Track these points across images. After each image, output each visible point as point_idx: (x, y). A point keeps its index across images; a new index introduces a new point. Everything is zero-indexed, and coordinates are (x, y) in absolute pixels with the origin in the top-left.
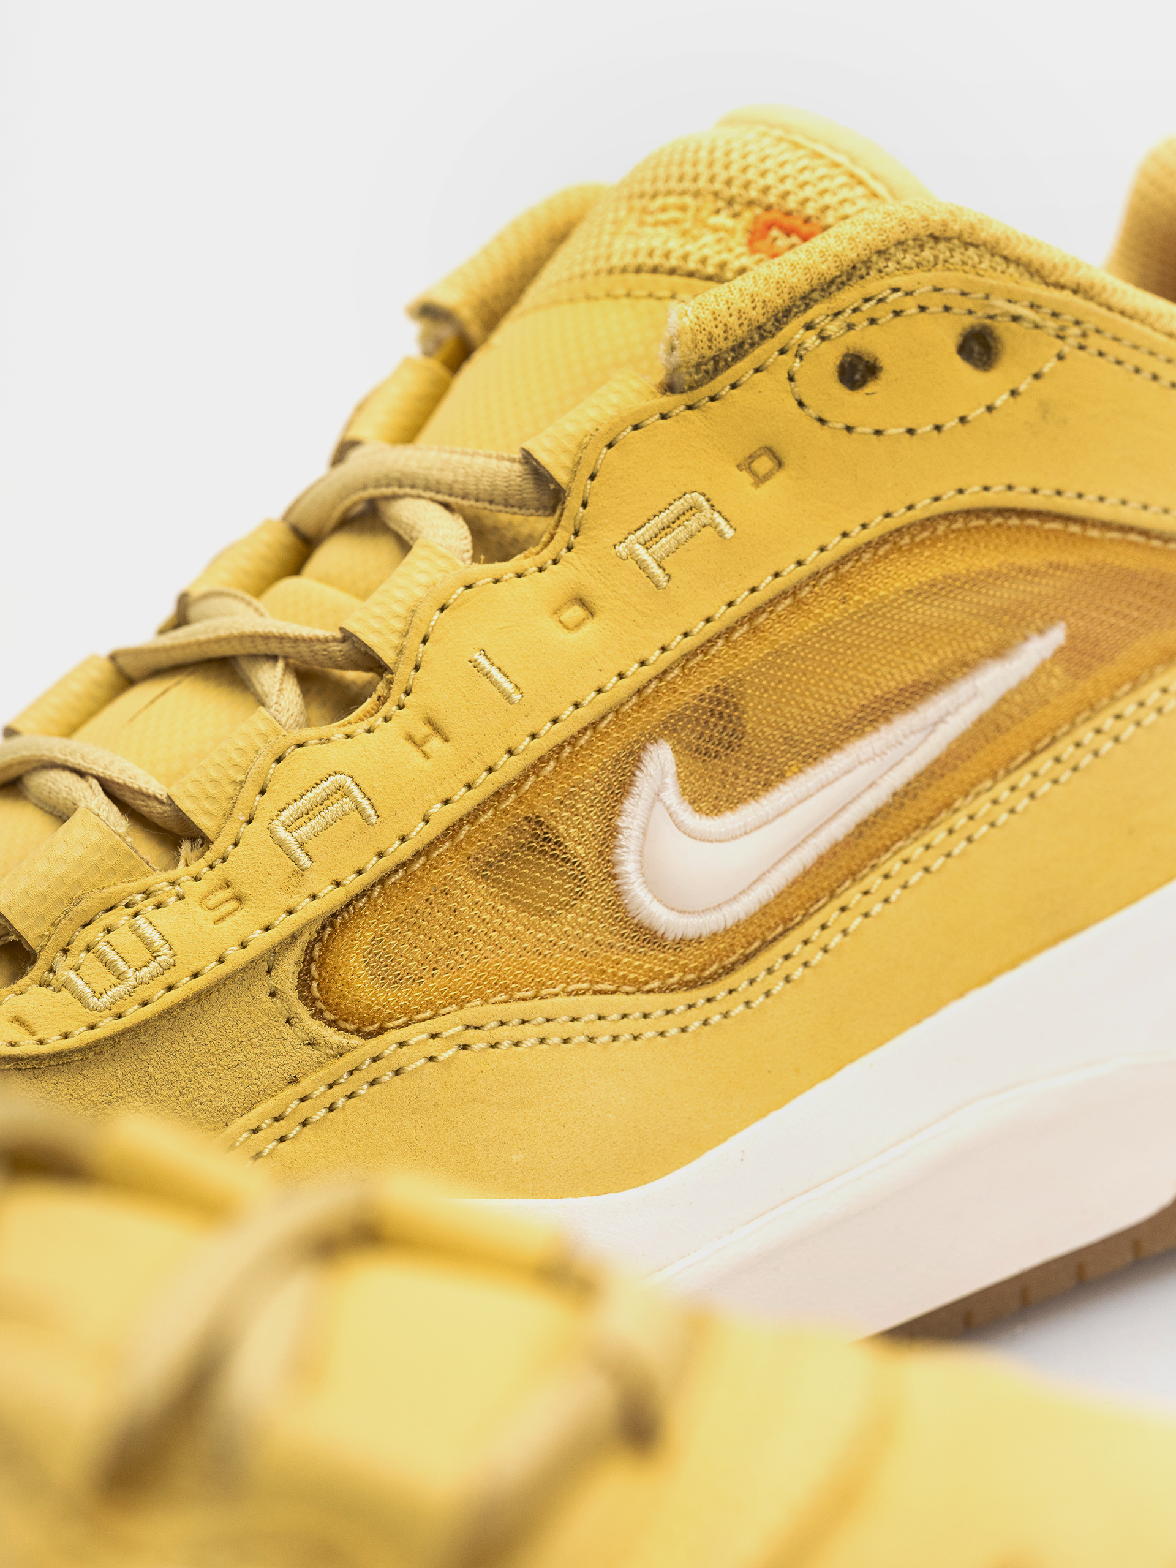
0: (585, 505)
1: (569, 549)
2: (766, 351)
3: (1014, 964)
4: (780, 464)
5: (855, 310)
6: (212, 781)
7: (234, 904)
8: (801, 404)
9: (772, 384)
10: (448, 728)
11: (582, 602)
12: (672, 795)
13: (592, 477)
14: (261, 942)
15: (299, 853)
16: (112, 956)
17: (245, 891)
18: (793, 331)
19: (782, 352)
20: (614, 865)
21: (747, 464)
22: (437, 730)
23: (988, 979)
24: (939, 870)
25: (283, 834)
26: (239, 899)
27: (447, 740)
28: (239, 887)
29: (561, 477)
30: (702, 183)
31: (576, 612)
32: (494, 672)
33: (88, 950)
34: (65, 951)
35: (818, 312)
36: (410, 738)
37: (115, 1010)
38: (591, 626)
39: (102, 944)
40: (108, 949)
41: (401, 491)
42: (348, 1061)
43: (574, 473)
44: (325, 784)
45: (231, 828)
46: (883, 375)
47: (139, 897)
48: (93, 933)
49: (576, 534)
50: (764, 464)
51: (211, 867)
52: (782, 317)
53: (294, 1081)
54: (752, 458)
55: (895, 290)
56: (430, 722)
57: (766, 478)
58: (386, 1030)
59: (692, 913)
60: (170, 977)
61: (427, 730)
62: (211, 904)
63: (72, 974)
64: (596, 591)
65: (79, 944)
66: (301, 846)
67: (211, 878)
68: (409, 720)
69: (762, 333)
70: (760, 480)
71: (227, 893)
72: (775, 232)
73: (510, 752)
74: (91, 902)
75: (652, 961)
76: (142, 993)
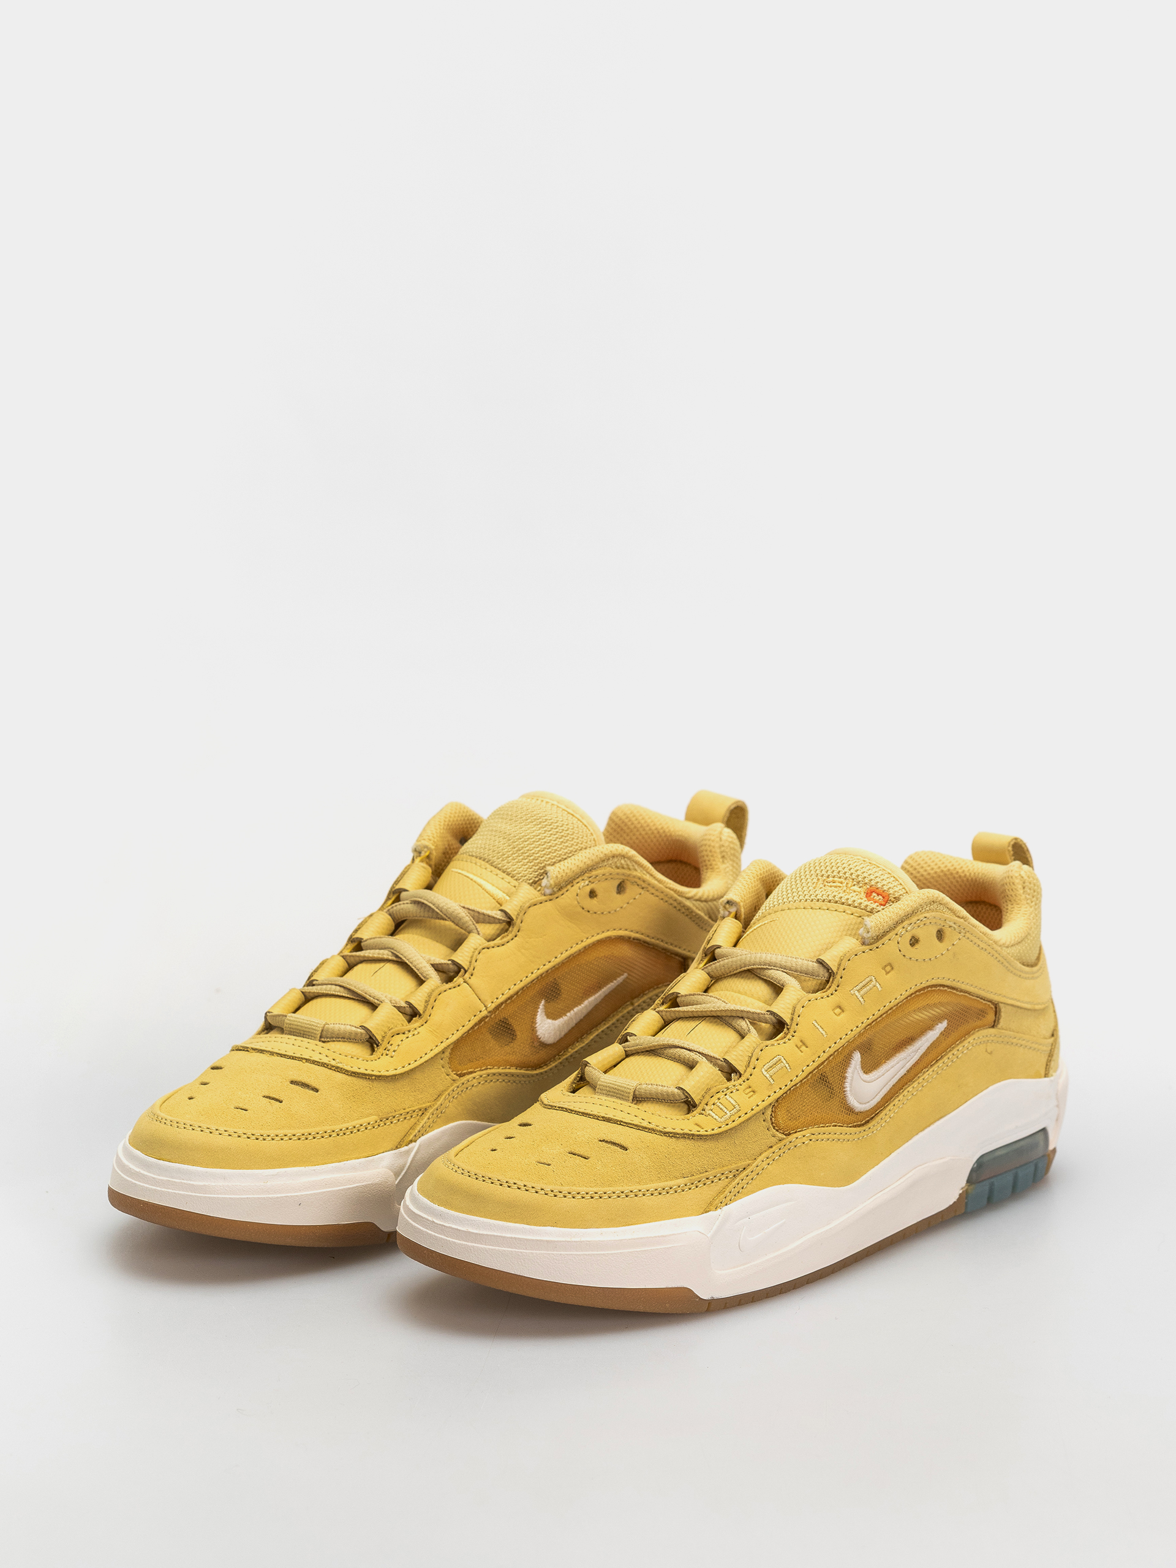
0: (841, 978)
1: (836, 991)
2: (892, 934)
3: (929, 1126)
4: (892, 969)
5: (915, 923)
6: (741, 1055)
7: (752, 1093)
8: (900, 951)
9: (893, 943)
10: (808, 1043)
11: (840, 1007)
12: (859, 1067)
13: (844, 969)
14: (762, 1105)
15: (770, 1079)
16: (721, 1106)
17: (756, 1089)
18: (899, 929)
19: (897, 934)
20: (844, 1088)
21: (884, 968)
22: (804, 1044)
23: (923, 1130)
24: (915, 1095)
25: (765, 1073)
26: (754, 1092)
27: (807, 1047)
28: (754, 1088)
29: (835, 969)
30: (847, 875)
31: (838, 1011)
32: (819, 1027)
33: (714, 1104)
34: (707, 1104)
35: (905, 923)
36: (796, 1046)
37: (726, 1123)
38: (843, 1015)
39: (718, 1103)
40: (720, 1104)
41: (770, 967)
42: (783, 1143)
43: (838, 969)
44: (776, 1058)
45: (750, 1070)
46: (920, 943)
47: (725, 1090)
48: (714, 1100)
49: (838, 986)
50: (888, 969)
51: (744, 1082)
52: (897, 924)
53: (771, 1147)
54: (886, 966)
55: (925, 917)
56: (801, 1041)
57: (888, 973)
58: (790, 1134)
59: (863, 1104)
60: (740, 1114)
61: (801, 1044)
62: (746, 1093)
63: (710, 1112)
64: (844, 1005)
65: (711, 1103)
66: (771, 1076)
67: (745, 1085)
68: (796, 1040)
69: (891, 929)
70: (887, 973)
71: (750, 1089)
72: (874, 894)
73: (824, 1052)
74: (714, 1090)
75: (852, 1117)
76: (733, 1118)
